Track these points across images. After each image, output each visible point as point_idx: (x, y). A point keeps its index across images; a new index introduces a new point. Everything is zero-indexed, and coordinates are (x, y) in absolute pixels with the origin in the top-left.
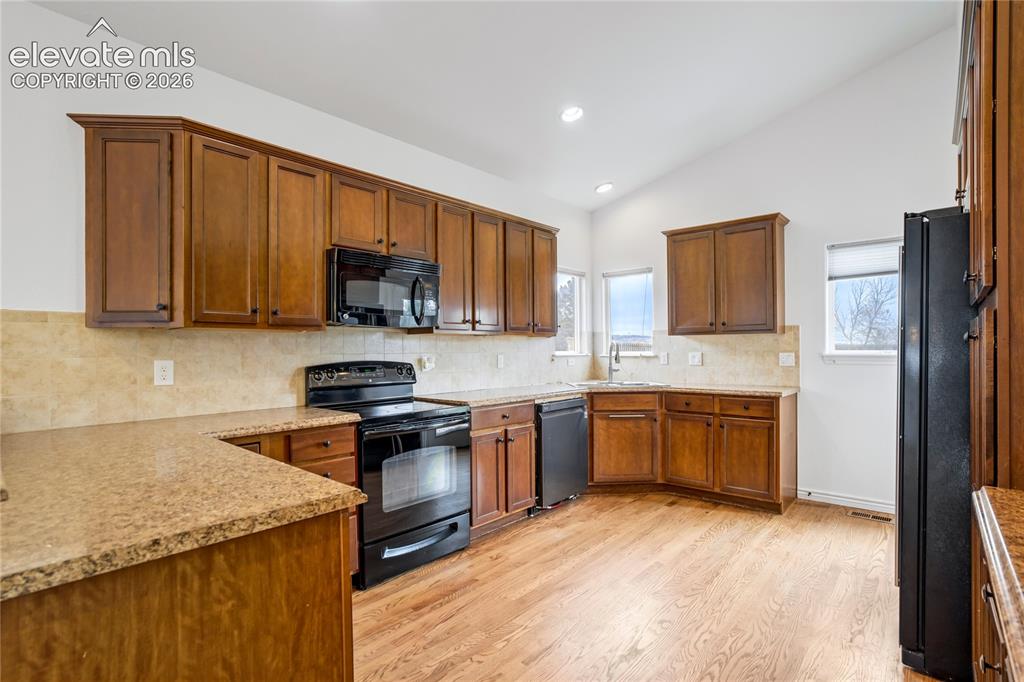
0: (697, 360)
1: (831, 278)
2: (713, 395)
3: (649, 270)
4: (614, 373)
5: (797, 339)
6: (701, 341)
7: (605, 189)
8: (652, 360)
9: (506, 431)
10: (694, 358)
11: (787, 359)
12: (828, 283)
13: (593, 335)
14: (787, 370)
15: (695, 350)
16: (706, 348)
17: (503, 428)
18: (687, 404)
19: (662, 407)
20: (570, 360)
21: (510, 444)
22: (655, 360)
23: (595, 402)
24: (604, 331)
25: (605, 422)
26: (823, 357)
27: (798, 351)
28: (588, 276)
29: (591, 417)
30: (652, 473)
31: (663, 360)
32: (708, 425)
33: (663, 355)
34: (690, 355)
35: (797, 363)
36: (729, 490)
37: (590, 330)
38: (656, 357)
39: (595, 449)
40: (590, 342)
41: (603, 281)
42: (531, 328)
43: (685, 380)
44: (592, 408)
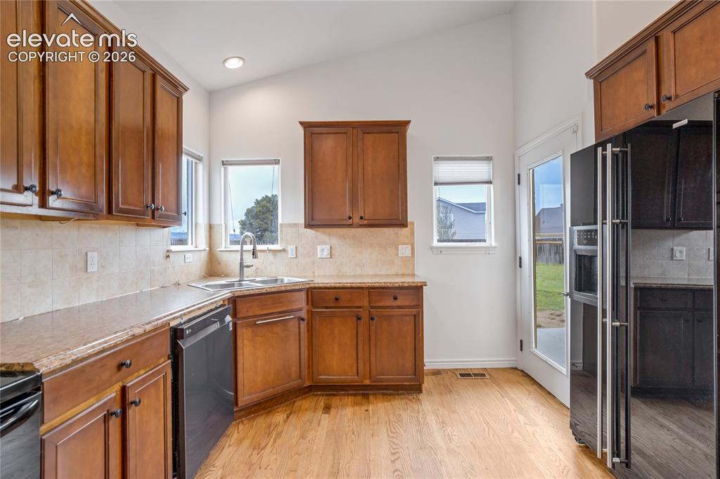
0: (326, 253)
1: (436, 184)
2: (362, 288)
3: (277, 162)
4: (245, 269)
5: (412, 233)
6: (330, 235)
7: (234, 64)
8: (279, 255)
9: (124, 390)
10: (322, 251)
11: (405, 251)
12: (434, 187)
13: (211, 227)
14: (405, 259)
15: (324, 243)
16: (334, 241)
17: (117, 387)
18: (336, 299)
19: (308, 304)
20: (188, 255)
21: (132, 412)
22: (283, 253)
23: (238, 307)
24: (223, 223)
25: (250, 330)
26: (432, 248)
27: (414, 243)
28: (205, 159)
29: (235, 325)
30: (300, 378)
31: (291, 253)
32: (359, 319)
33: (291, 248)
34: (319, 248)
35: (413, 253)
36: (380, 381)
37: (206, 222)
38: (284, 250)
39: (240, 366)
40: (207, 234)
41: (223, 169)
42: (150, 213)
43: (314, 273)
44: (234, 315)
